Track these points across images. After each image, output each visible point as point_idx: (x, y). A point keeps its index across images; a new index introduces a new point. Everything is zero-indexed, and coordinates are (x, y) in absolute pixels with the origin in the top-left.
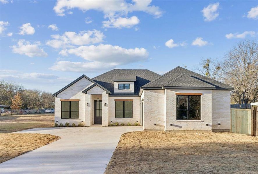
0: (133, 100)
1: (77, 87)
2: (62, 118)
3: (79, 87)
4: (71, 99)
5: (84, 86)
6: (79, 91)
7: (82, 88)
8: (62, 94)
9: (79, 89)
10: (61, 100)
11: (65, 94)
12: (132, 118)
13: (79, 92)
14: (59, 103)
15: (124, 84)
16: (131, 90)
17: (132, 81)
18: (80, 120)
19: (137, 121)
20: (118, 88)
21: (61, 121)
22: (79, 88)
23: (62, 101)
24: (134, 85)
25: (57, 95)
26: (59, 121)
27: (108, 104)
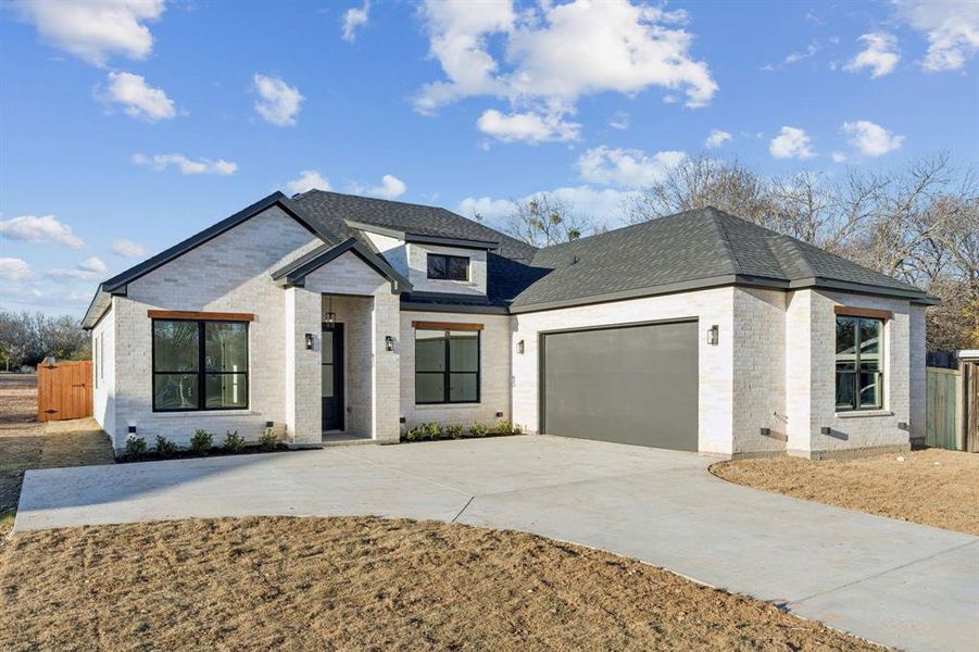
0: (482, 326)
1: (241, 249)
2: (154, 410)
3: (250, 253)
4: (208, 309)
5: (273, 251)
6: (252, 273)
7: (268, 258)
8: (156, 283)
9: (252, 261)
10: (150, 313)
11: (176, 281)
12: (478, 401)
13: (252, 276)
14: (137, 326)
15: (448, 257)
16: (474, 285)
17: (479, 245)
18: (260, 414)
19: (498, 415)
20: (426, 271)
21: (156, 425)
22: (247, 256)
23: (153, 320)
24: (485, 263)
25: (129, 285)
26: (142, 426)
27: (398, 338)
